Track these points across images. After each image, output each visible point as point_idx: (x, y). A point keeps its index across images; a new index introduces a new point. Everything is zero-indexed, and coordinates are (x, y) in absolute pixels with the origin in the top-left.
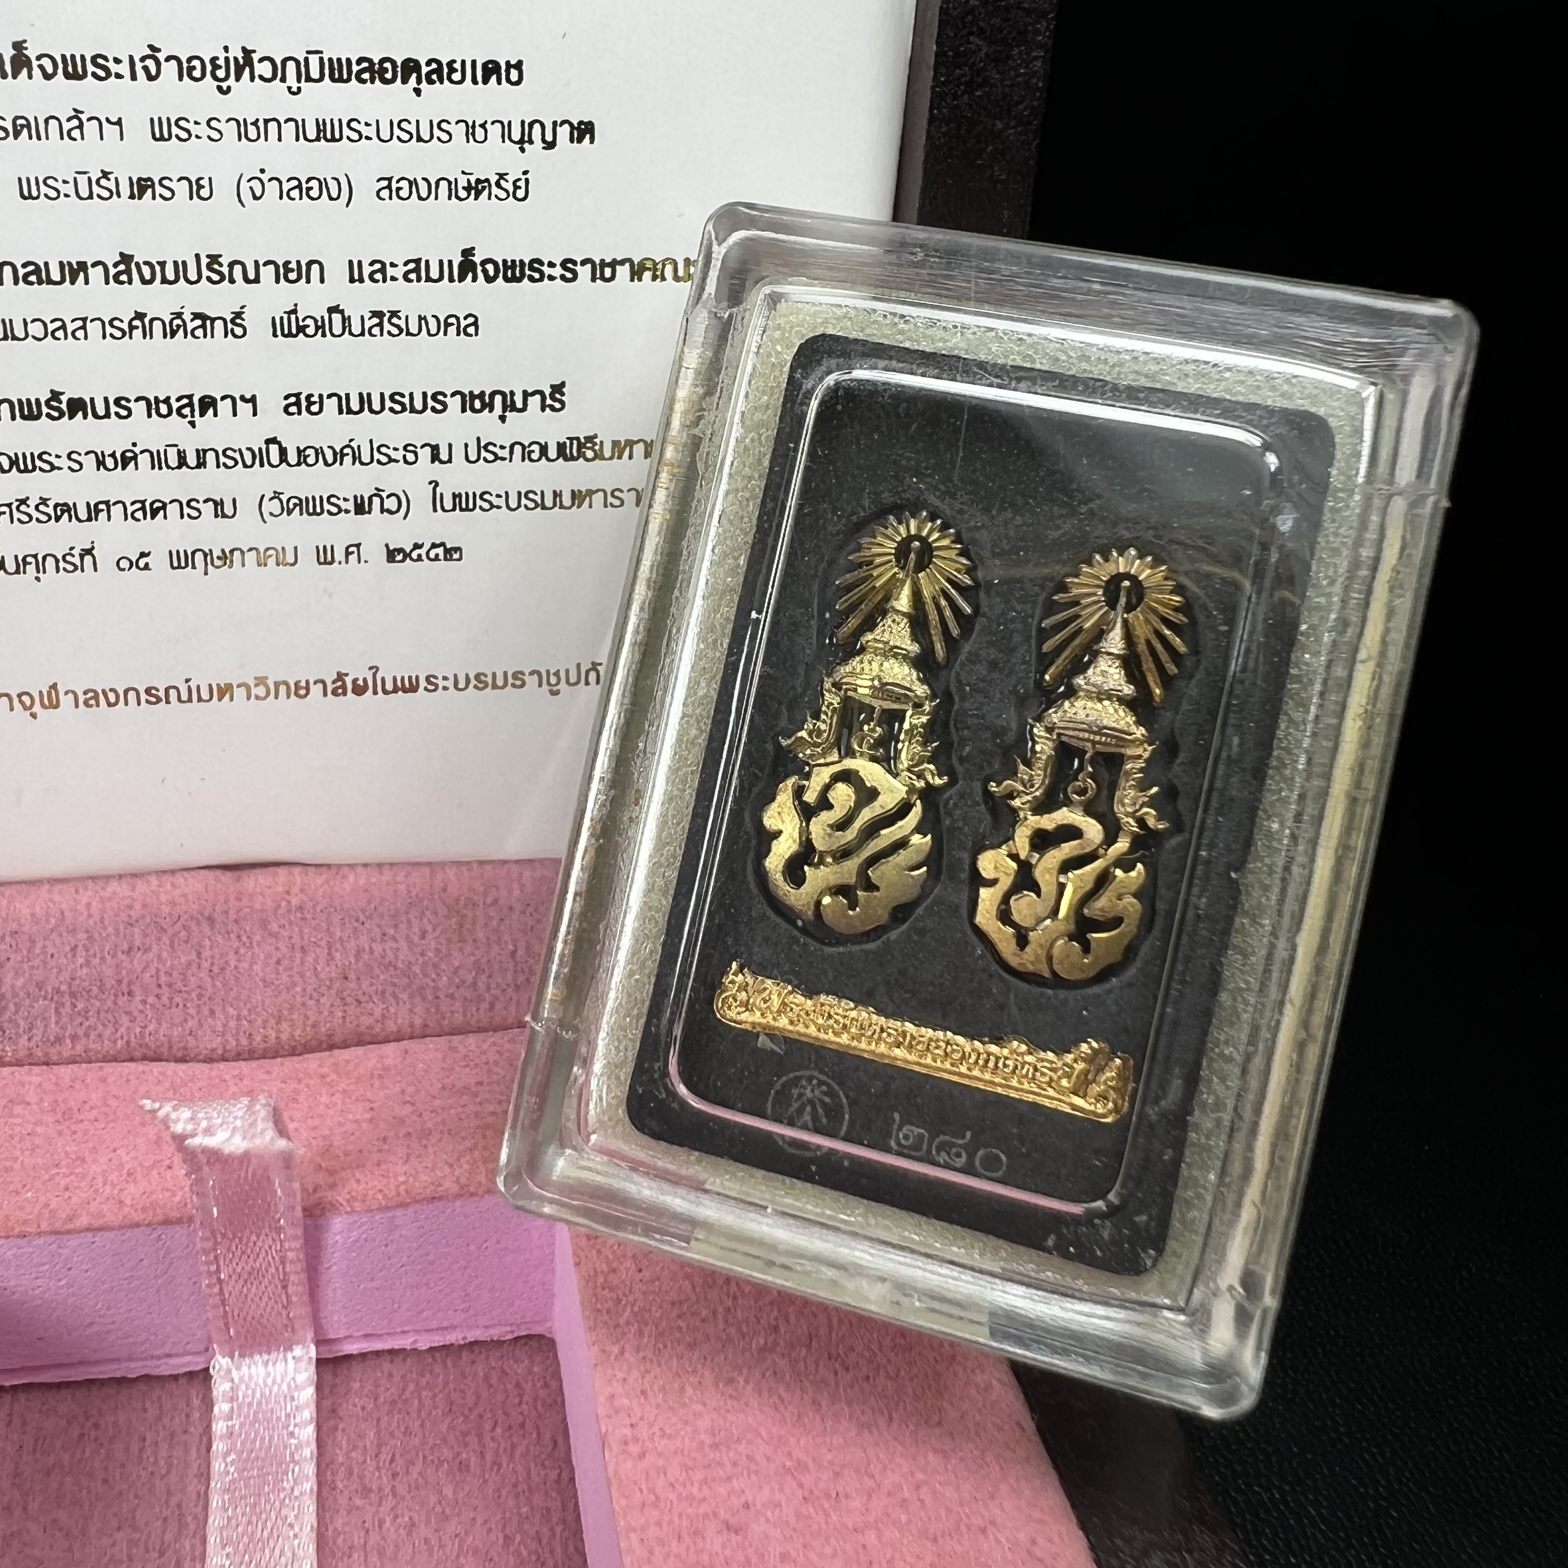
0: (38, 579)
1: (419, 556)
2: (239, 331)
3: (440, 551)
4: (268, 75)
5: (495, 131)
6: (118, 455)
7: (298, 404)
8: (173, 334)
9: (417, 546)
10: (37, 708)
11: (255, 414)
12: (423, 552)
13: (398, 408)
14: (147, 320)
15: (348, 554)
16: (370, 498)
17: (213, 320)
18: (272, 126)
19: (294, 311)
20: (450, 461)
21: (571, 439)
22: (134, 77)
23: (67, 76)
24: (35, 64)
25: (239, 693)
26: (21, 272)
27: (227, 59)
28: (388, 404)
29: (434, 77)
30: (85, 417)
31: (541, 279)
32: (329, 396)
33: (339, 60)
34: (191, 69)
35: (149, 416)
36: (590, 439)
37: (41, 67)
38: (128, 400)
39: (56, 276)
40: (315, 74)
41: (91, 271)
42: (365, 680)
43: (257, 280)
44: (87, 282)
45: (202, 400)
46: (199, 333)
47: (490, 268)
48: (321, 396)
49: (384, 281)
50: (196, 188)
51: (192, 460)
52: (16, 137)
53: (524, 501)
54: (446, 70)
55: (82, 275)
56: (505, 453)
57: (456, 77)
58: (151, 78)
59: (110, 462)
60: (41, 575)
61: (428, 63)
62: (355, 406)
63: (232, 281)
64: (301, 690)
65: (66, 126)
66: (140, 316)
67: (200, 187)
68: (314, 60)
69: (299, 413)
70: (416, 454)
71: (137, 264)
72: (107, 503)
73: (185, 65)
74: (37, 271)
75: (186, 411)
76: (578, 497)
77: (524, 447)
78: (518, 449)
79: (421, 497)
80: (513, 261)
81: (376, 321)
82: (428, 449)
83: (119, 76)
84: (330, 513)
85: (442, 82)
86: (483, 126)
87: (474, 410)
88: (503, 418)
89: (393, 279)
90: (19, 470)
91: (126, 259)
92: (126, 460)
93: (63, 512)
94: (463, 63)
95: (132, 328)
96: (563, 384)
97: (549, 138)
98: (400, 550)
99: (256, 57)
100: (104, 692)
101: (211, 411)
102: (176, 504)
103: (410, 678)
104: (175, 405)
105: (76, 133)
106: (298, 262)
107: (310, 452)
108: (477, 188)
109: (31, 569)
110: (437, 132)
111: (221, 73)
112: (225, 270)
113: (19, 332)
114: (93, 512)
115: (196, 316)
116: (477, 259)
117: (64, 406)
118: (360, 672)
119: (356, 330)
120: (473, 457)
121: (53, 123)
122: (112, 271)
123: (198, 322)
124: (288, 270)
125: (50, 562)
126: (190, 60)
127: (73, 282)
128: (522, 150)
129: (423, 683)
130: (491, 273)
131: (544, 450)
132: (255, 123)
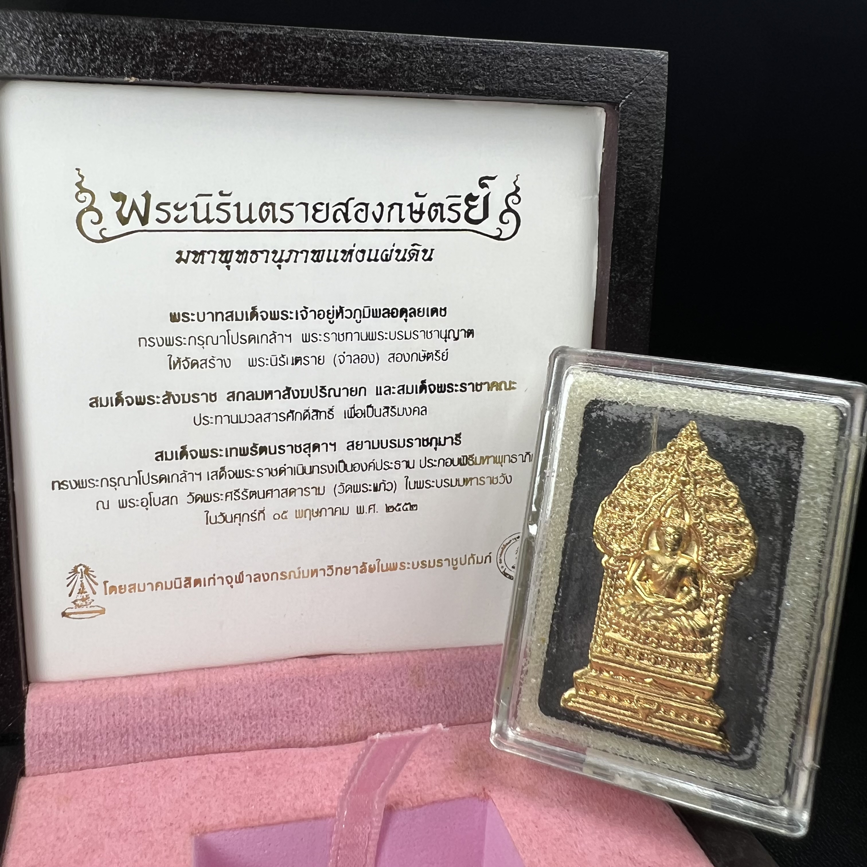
0: (240, 525)
1: (399, 509)
2: (331, 416)
3: (408, 506)
4: (349, 316)
5: (435, 334)
6: (278, 470)
7: (353, 445)
8: (305, 418)
9: (398, 505)
10: (234, 583)
11: (335, 450)
12: (401, 507)
13: (393, 446)
14: (294, 413)
15: (370, 509)
16: (380, 485)
17: (321, 412)
18: (349, 335)
19: (354, 408)
20: (413, 467)
21: (463, 456)
22: (297, 318)
23: (271, 319)
24: (259, 315)
25: (321, 573)
26: (246, 395)
27: (333, 311)
28: (389, 444)
29: (412, 314)
30: (266, 454)
31: (452, 391)
32: (365, 442)
33: (376, 310)
34: (319, 315)
35: (292, 452)
36: (471, 456)
37: (262, 316)
38: (284, 446)
39: (260, 397)
40: (367, 315)
41: (274, 394)
42: (374, 565)
43: (339, 396)
44: (272, 399)
45: (314, 445)
46: (315, 417)
47: (432, 387)
48: (362, 442)
49: (390, 394)
50: (318, 360)
51: (308, 471)
52: (249, 343)
53: (444, 483)
54: (417, 312)
55: (270, 396)
56: (436, 463)
57: (421, 314)
58: (303, 318)
59: (274, 473)
60: (241, 523)
61: (410, 310)
62: (376, 446)
63: (329, 396)
64: (347, 571)
65: (269, 338)
66: (292, 412)
67: (320, 360)
68: (367, 310)
69: (353, 449)
70: (399, 465)
71: (293, 391)
72: (271, 490)
73: (317, 313)
74: (252, 395)
75: (307, 450)
76: (466, 481)
77: (444, 461)
78: (442, 461)
79: (401, 483)
80: (441, 385)
81: (386, 410)
82: (405, 463)
83: (291, 318)
84: (363, 491)
85: (415, 316)
86: (430, 332)
87: (424, 445)
88: (436, 449)
89: (393, 393)
90: (237, 477)
91: (288, 389)
92: (281, 471)
93: (253, 494)
94: (424, 309)
95: (288, 416)
96: (460, 434)
97: (456, 336)
98: (392, 507)
99: (344, 309)
100: (263, 575)
101: (317, 449)
102: (300, 490)
103: (393, 564)
104: (303, 448)
105: (273, 341)
106: (356, 388)
107: (357, 465)
108: (427, 357)
109: (237, 520)
110: (413, 335)
111: (330, 316)
112: (327, 392)
113: (243, 420)
114: (266, 494)
115: (314, 411)
116: (427, 384)
117: (258, 450)
118: (371, 562)
119: (378, 414)
120: (423, 465)
121: (264, 337)
122: (282, 394)
123: (315, 413)
124: (352, 391)
125: (246, 516)
126: (319, 311)
127: (266, 399)
128: (446, 341)
129: (399, 566)
130: (433, 390)
131: (452, 461)
132: (343, 334)
